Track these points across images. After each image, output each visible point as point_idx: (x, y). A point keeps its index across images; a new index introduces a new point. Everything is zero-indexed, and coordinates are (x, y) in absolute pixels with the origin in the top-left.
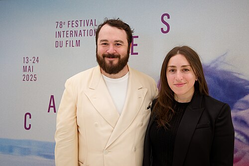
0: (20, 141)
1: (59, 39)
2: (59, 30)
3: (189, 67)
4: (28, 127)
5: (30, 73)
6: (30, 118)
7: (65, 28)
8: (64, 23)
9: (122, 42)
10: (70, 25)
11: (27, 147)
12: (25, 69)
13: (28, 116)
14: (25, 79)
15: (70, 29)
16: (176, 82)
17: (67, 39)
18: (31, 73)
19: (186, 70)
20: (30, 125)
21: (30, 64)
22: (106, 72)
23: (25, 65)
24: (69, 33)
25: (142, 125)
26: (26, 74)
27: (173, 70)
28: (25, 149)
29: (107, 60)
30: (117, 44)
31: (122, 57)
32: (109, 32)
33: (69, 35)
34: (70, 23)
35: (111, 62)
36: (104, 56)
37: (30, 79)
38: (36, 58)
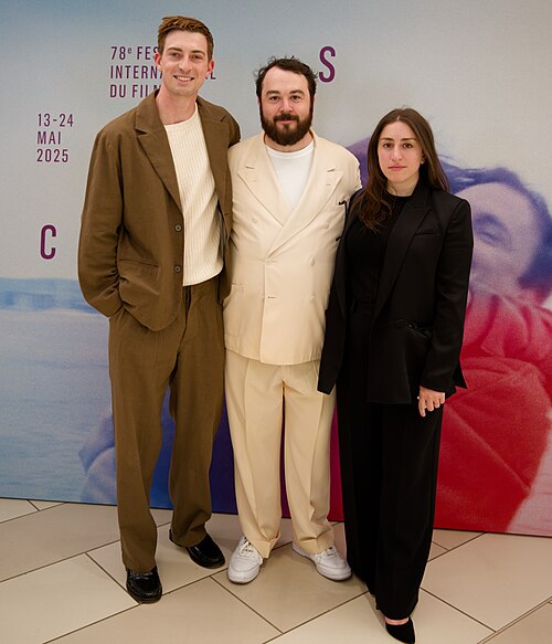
0: (31, 282)
1: (117, 82)
2: (117, 62)
3: (412, 142)
4: (48, 252)
5: (52, 147)
6: (54, 235)
7: (131, 60)
8: (130, 50)
9: (301, 92)
10: (142, 56)
11: (45, 293)
12: (41, 138)
13: (49, 232)
14: (43, 158)
15: (142, 62)
16: (392, 164)
17: (136, 82)
18: (57, 146)
19: (408, 145)
20: (54, 250)
21: (54, 127)
22: (278, 143)
23: (43, 129)
24: (139, 70)
25: (328, 227)
26: (44, 147)
27: (388, 145)
28: (43, 296)
29: (280, 125)
30: (294, 96)
31: (302, 119)
32: (280, 80)
33: (139, 75)
34: (143, 51)
35: (287, 127)
36: (276, 119)
37: (53, 159)
38: (67, 117)
